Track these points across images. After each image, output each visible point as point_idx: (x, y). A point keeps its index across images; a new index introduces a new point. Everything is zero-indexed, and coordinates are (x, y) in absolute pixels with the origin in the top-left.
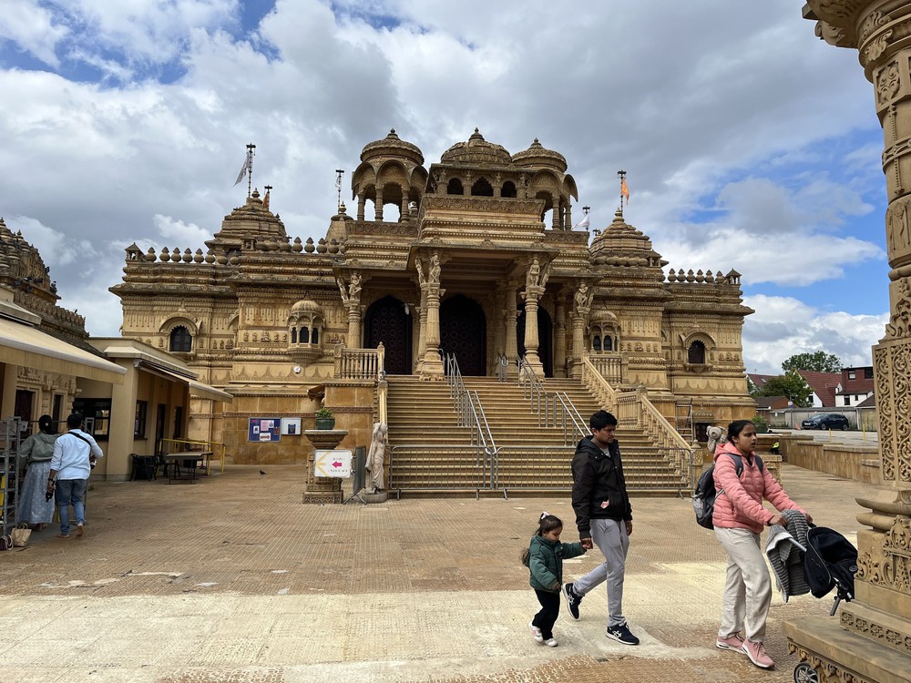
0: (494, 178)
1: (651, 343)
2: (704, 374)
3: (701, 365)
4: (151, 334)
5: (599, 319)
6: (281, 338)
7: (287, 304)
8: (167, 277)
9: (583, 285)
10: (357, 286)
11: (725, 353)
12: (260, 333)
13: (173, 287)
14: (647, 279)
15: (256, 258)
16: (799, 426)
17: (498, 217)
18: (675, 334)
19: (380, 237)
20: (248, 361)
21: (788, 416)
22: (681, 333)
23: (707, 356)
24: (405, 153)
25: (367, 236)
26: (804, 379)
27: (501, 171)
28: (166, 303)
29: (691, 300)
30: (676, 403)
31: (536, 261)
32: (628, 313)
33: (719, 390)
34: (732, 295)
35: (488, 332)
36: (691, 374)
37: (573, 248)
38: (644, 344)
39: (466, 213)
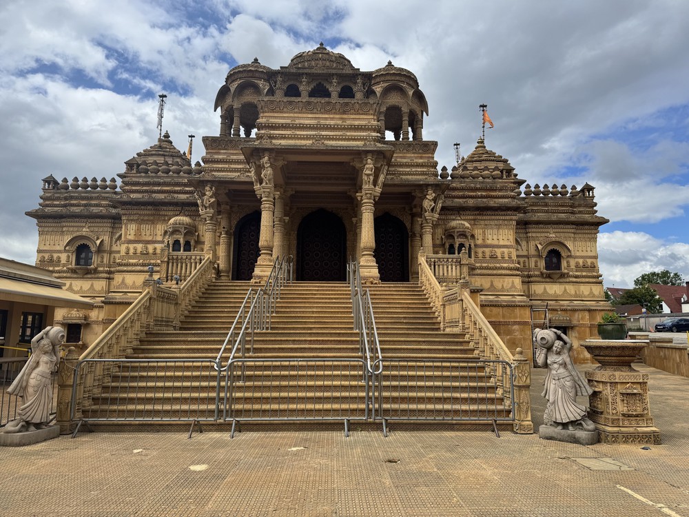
0: (331, 83)
1: (506, 250)
2: (561, 280)
3: (558, 271)
4: (60, 252)
5: (453, 228)
6: (158, 251)
7: (164, 220)
8: (75, 202)
9: (430, 192)
10: (211, 197)
11: (581, 261)
12: (139, 247)
13: (77, 210)
14: (500, 190)
15: (137, 180)
16: (653, 329)
17: (332, 119)
18: (532, 244)
19: (235, 152)
20: (128, 272)
21: (642, 320)
22: (537, 242)
23: (564, 264)
24: (262, 76)
25: (222, 151)
26: (655, 291)
27: (336, 74)
28: (72, 224)
29: (547, 212)
30: (531, 307)
31: (369, 161)
32: (482, 222)
33: (576, 295)
34: (586, 206)
35: (348, 242)
36: (548, 280)
37: (421, 158)
38: (498, 252)
39: (300, 115)
